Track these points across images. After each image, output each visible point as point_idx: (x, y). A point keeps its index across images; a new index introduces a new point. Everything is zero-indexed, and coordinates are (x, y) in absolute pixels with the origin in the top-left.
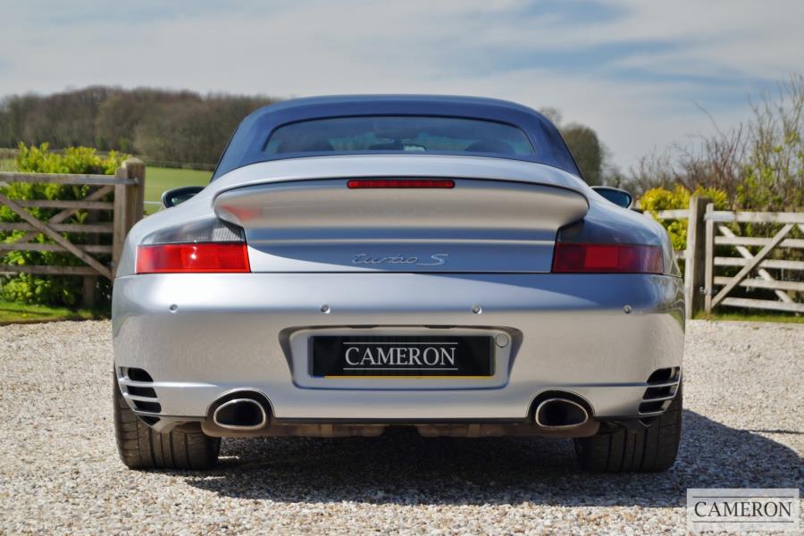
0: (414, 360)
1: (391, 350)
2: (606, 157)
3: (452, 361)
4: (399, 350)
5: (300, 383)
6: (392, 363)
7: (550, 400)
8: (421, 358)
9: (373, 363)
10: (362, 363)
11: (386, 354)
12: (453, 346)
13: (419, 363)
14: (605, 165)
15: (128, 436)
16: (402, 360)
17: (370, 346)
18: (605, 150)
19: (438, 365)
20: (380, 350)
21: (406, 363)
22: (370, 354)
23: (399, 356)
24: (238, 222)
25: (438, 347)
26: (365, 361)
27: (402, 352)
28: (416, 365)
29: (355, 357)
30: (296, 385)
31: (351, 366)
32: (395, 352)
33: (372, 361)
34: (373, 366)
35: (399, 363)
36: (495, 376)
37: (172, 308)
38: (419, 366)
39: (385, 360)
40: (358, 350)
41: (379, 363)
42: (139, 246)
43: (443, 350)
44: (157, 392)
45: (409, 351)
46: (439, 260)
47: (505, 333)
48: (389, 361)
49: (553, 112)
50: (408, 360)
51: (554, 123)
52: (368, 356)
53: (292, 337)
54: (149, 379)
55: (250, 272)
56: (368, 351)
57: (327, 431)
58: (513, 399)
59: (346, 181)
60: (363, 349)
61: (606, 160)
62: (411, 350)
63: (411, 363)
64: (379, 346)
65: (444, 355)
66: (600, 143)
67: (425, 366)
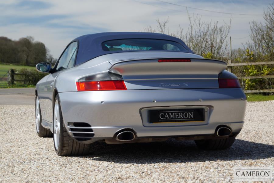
0: (181, 117)
1: (174, 114)
2: (48, 52)
3: (192, 117)
4: (176, 113)
5: (145, 125)
6: (174, 118)
7: (221, 128)
8: (183, 116)
9: (168, 118)
10: (165, 118)
11: (172, 115)
12: (192, 112)
13: (182, 117)
14: (48, 55)
15: (65, 145)
16: (177, 117)
17: (167, 113)
18: (47, 50)
19: (188, 118)
20: (170, 114)
21: (178, 118)
22: (167, 116)
23: (176, 115)
24: (119, 73)
25: (188, 112)
26: (166, 118)
27: (177, 114)
28: (181, 118)
29: (162, 116)
30: (144, 126)
31: (162, 119)
32: (175, 114)
33: (168, 117)
34: (169, 119)
35: (176, 118)
36: (205, 121)
37: (102, 102)
38: (182, 119)
39: (172, 117)
40: (163, 114)
41: (170, 118)
42: (76, 82)
43: (189, 113)
44: (93, 130)
45: (179, 114)
46: (186, 85)
47: (207, 107)
48: (173, 117)
49: (31, 37)
50: (179, 116)
51: (32, 41)
52: (166, 116)
53: (142, 110)
54: (90, 126)
55: (127, 90)
56: (167, 114)
57: (150, 140)
58: (210, 128)
59: (158, 60)
60: (165, 114)
61: (48, 53)
62: (180, 113)
63: (180, 118)
64: (170, 113)
65: (190, 115)
66: (45, 48)
67: (184, 118)
